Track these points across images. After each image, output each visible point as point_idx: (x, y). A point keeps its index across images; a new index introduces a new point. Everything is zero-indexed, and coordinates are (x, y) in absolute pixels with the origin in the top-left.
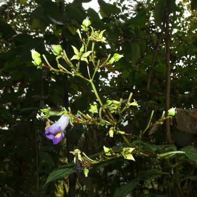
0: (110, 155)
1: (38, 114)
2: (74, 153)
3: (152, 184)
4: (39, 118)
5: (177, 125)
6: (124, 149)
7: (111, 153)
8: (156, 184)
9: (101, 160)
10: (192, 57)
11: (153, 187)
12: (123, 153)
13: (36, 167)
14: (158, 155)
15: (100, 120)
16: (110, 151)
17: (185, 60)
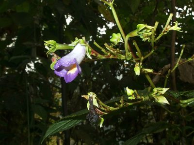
0: (134, 98)
1: (27, 67)
2: (87, 97)
3: (147, 139)
4: (29, 71)
5: (180, 75)
6: (155, 90)
7: (136, 96)
8: (151, 138)
9: (122, 105)
10: (189, 9)
11: (148, 142)
12: (153, 95)
13: (26, 123)
14: (181, 101)
15: (125, 52)
16: (134, 94)
17: (182, 13)
